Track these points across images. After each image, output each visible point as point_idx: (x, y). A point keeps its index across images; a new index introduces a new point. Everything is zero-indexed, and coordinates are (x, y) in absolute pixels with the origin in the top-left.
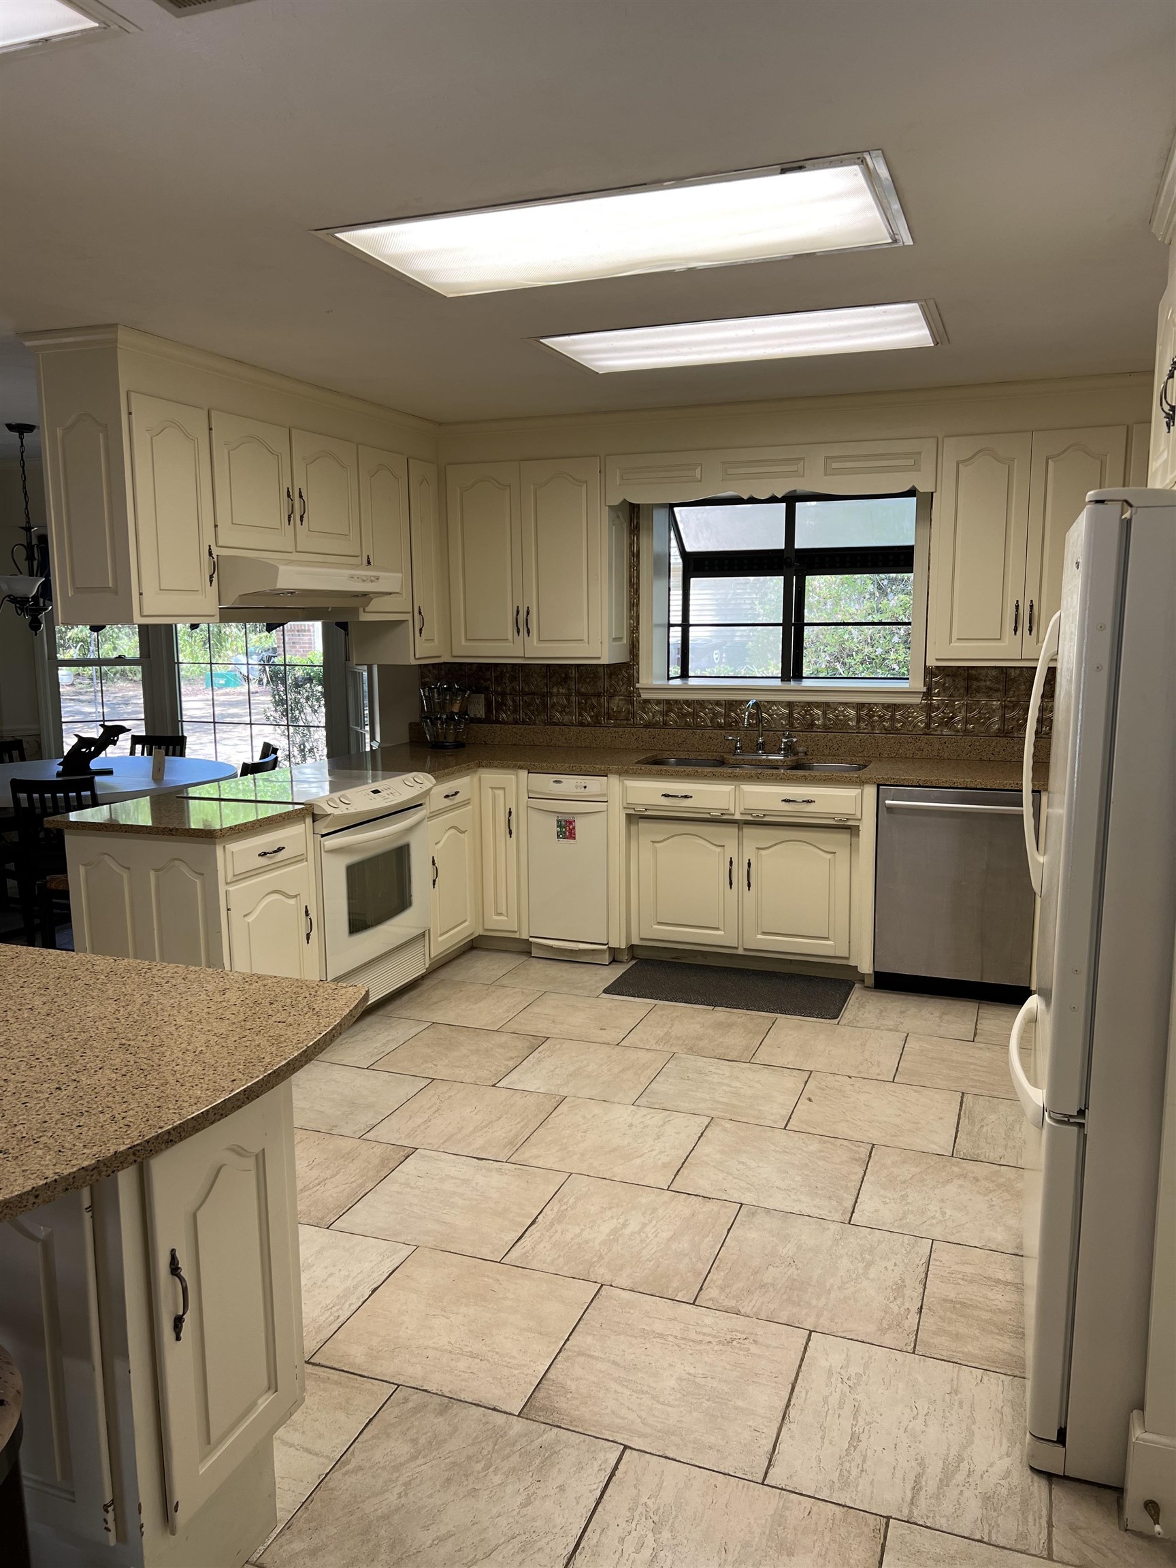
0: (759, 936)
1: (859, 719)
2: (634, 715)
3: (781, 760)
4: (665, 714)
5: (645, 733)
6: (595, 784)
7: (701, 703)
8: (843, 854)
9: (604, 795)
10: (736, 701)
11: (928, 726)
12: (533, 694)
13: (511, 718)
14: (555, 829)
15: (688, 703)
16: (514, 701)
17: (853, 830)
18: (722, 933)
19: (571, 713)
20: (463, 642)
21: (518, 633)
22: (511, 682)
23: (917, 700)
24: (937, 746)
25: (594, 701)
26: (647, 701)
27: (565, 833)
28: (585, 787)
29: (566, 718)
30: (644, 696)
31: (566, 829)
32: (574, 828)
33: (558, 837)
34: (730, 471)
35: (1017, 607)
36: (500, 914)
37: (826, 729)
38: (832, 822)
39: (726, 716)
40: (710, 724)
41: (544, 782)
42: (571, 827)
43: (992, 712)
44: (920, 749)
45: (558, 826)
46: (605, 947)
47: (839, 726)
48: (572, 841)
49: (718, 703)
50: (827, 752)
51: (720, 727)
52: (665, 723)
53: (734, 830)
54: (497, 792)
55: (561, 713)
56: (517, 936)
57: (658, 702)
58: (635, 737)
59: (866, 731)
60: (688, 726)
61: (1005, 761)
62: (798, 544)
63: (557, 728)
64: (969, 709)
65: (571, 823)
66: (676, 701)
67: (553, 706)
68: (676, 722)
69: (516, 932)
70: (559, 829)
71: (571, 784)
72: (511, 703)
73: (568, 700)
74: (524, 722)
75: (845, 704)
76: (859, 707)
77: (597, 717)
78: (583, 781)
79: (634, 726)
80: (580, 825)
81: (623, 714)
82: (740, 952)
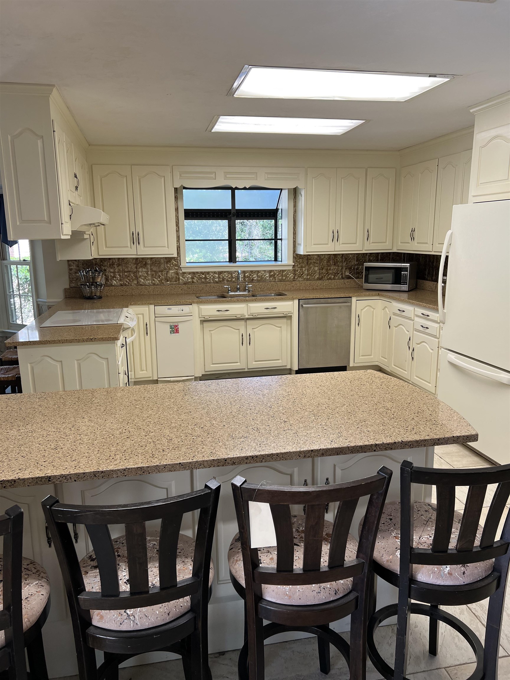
0: (254, 363)
1: (270, 276)
2: (179, 279)
3: (247, 294)
4: (192, 278)
5: (185, 287)
6: (186, 309)
7: (208, 273)
8: (284, 327)
9: (191, 313)
10: (223, 272)
11: (294, 278)
12: (130, 272)
13: (119, 283)
14: (169, 330)
15: (202, 273)
16: (120, 275)
17: (290, 318)
18: (239, 364)
19: (148, 280)
20: (104, 249)
21: (134, 243)
22: (118, 267)
23: (291, 268)
24: (298, 285)
25: (160, 274)
26: (184, 273)
27: (174, 331)
28: (182, 310)
29: (147, 282)
30: (184, 271)
31: (175, 329)
32: (178, 328)
33: (171, 333)
34: (227, 176)
35: (333, 232)
36: (143, 370)
37: (258, 281)
38: (283, 315)
39: (219, 277)
40: (212, 282)
41: (162, 310)
42: (177, 328)
43: (315, 272)
44: (293, 287)
45: (170, 328)
46: (194, 377)
47: (261, 279)
48: (177, 334)
49: (215, 273)
50: (259, 290)
51: (217, 282)
52: (193, 282)
53: (243, 322)
54: (139, 316)
55: (144, 279)
56: (151, 379)
57: (190, 273)
58: (181, 289)
59: (273, 281)
60: (203, 283)
61: (321, 289)
62: (237, 207)
63: (144, 287)
64: (308, 270)
65: (177, 326)
66: (197, 273)
67: (140, 276)
68: (198, 281)
69: (151, 377)
70: (171, 330)
71: (175, 310)
72: (118, 277)
73: (147, 274)
74: (126, 285)
75: (265, 271)
76: (270, 271)
77: (161, 281)
78: (181, 308)
79: (179, 284)
80: (180, 327)
81: (174, 279)
82: (246, 370)
